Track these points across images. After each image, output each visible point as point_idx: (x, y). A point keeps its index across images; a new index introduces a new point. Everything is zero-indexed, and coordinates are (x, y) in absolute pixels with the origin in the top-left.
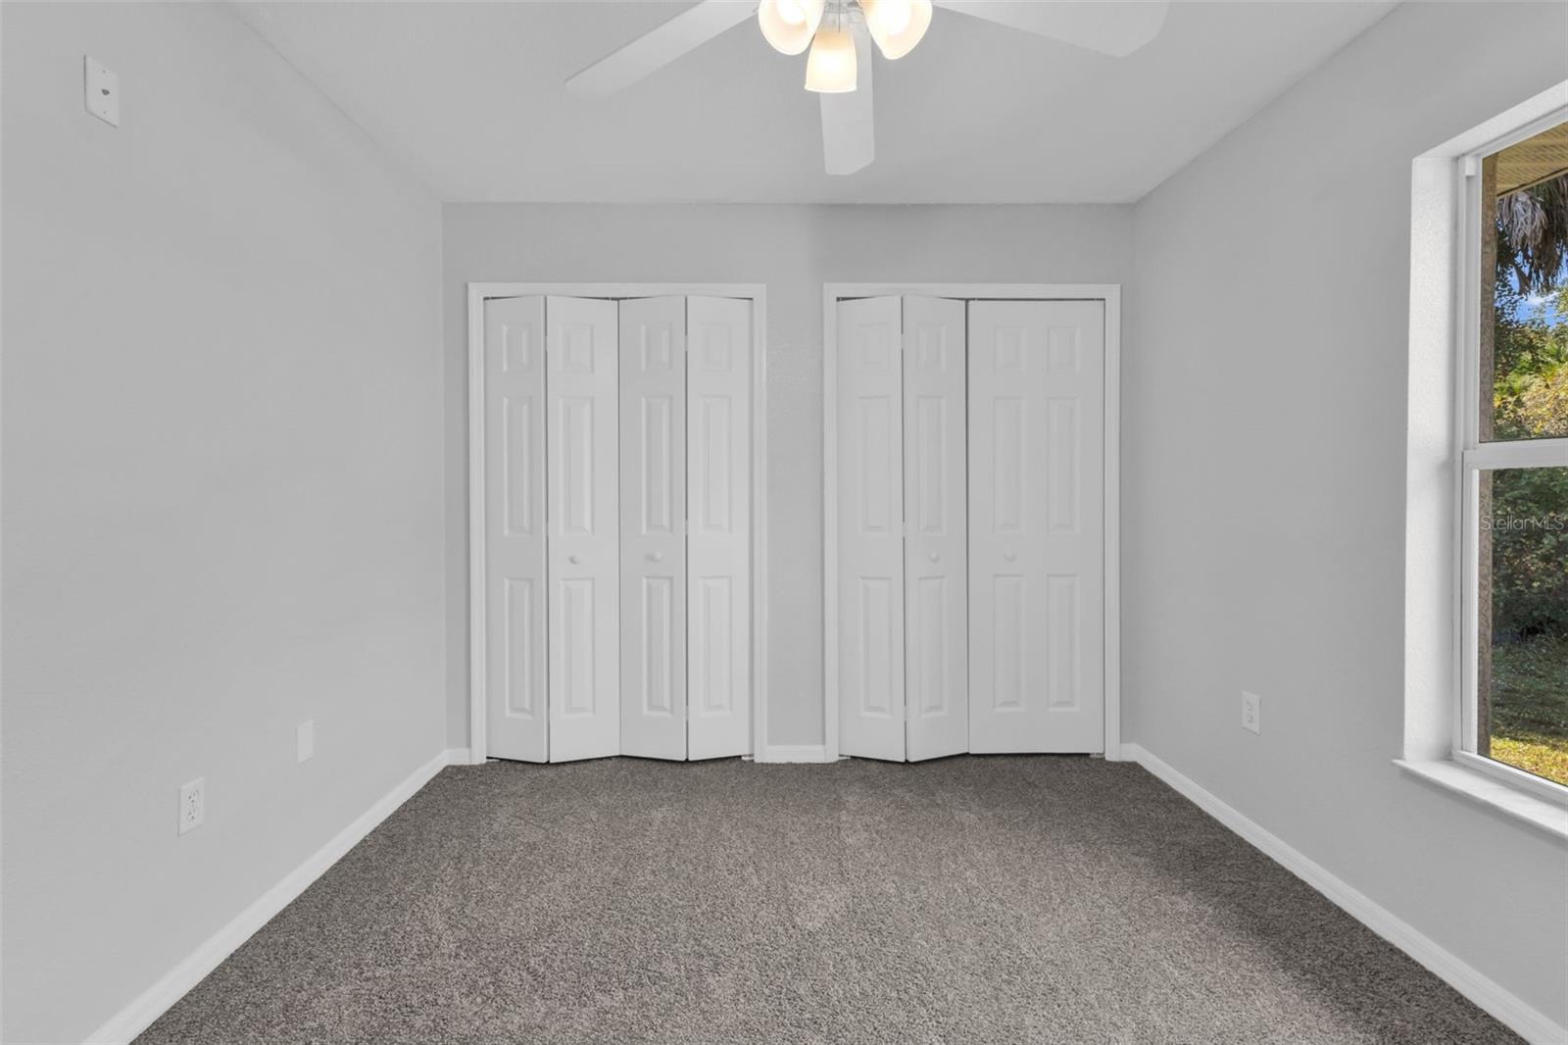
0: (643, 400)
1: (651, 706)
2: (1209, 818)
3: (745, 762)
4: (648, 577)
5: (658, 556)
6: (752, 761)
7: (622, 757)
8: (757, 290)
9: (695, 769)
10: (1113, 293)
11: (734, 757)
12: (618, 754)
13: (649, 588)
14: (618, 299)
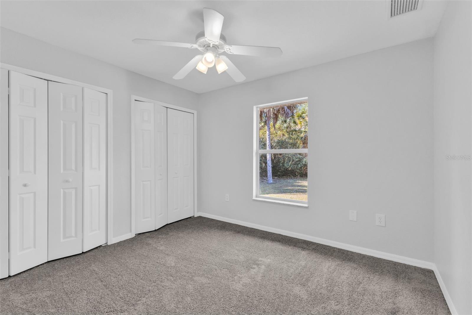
0: (62, 122)
1: (65, 237)
2: (219, 221)
3: (103, 246)
4: (63, 189)
5: (71, 180)
6: (107, 245)
7: (48, 262)
8: (110, 92)
9: (86, 254)
10: (195, 113)
11: (99, 246)
12: (47, 261)
13: (65, 193)
14: (48, 80)
